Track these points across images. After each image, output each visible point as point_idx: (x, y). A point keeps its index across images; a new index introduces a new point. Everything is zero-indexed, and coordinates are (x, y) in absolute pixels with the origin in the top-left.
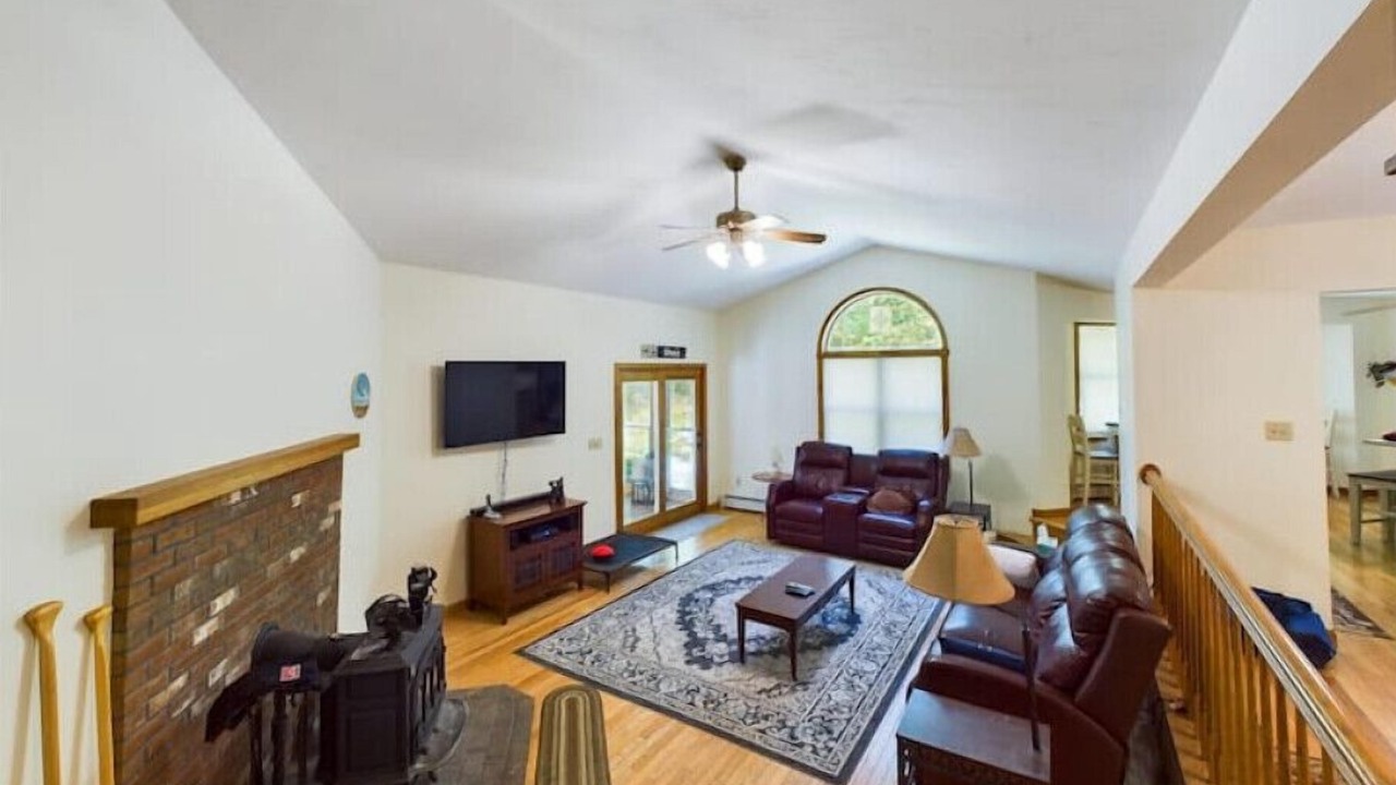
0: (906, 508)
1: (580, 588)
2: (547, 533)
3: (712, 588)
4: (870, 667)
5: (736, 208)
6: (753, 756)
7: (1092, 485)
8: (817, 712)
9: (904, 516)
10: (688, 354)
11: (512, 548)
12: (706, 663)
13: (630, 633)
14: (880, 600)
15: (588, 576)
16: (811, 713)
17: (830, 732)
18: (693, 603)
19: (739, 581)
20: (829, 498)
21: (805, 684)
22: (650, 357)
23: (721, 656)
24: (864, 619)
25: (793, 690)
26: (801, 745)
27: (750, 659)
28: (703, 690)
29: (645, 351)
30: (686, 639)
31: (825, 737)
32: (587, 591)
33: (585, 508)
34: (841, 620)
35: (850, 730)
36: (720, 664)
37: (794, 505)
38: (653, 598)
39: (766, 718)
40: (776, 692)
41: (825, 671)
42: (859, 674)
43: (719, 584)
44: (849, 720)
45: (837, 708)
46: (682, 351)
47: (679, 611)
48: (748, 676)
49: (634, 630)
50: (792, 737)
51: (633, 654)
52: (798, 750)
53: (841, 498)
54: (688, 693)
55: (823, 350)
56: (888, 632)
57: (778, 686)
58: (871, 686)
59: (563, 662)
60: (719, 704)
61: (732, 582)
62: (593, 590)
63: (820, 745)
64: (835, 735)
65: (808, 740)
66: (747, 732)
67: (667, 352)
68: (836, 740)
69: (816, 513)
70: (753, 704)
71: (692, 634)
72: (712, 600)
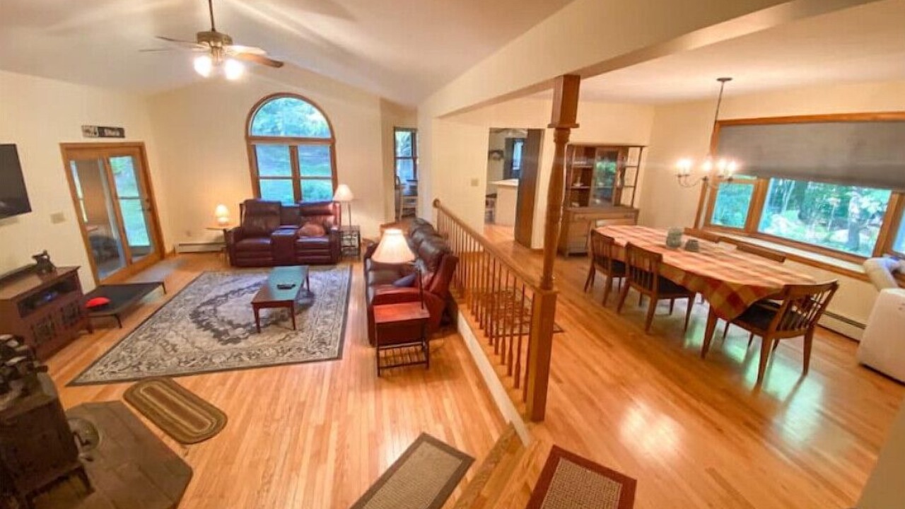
0: (321, 233)
1: (91, 332)
2: (49, 297)
3: (210, 302)
4: (329, 312)
5: (213, 29)
6: (293, 367)
7: (404, 209)
8: (314, 338)
9: (323, 237)
10: (126, 133)
11: (23, 316)
12: (236, 340)
13: (165, 344)
14: (319, 282)
15: (94, 322)
16: (311, 340)
17: (325, 343)
18: (201, 315)
19: (226, 295)
20: (274, 234)
21: (302, 330)
22: (91, 137)
23: (244, 334)
24: (317, 293)
25: (297, 334)
26: (314, 353)
27: (262, 329)
28: (244, 353)
29: (87, 131)
30: (212, 334)
31: (323, 346)
32: (97, 333)
33: (79, 271)
34: (304, 297)
35: (334, 339)
36: (247, 338)
37: (246, 242)
38: (166, 321)
39: (289, 350)
40: (287, 339)
41: (308, 321)
42: (327, 316)
43: (213, 300)
44: (331, 335)
45: (323, 333)
46: (121, 132)
47: (194, 322)
48: (266, 338)
49: (167, 342)
50: (307, 351)
51: (178, 353)
52: (314, 355)
53: (282, 233)
54: (235, 357)
55: (250, 134)
56: (331, 295)
57: (287, 336)
58: (334, 319)
59: (121, 376)
60: (258, 354)
61: (222, 296)
62: (103, 331)
63: (323, 349)
64: (328, 343)
65: (316, 350)
66: (284, 359)
67: (107, 132)
68: (330, 344)
69: (267, 244)
70: (278, 348)
71: (213, 331)
72: (215, 310)
